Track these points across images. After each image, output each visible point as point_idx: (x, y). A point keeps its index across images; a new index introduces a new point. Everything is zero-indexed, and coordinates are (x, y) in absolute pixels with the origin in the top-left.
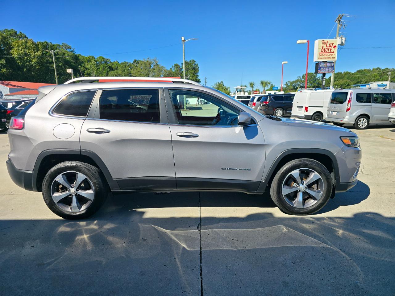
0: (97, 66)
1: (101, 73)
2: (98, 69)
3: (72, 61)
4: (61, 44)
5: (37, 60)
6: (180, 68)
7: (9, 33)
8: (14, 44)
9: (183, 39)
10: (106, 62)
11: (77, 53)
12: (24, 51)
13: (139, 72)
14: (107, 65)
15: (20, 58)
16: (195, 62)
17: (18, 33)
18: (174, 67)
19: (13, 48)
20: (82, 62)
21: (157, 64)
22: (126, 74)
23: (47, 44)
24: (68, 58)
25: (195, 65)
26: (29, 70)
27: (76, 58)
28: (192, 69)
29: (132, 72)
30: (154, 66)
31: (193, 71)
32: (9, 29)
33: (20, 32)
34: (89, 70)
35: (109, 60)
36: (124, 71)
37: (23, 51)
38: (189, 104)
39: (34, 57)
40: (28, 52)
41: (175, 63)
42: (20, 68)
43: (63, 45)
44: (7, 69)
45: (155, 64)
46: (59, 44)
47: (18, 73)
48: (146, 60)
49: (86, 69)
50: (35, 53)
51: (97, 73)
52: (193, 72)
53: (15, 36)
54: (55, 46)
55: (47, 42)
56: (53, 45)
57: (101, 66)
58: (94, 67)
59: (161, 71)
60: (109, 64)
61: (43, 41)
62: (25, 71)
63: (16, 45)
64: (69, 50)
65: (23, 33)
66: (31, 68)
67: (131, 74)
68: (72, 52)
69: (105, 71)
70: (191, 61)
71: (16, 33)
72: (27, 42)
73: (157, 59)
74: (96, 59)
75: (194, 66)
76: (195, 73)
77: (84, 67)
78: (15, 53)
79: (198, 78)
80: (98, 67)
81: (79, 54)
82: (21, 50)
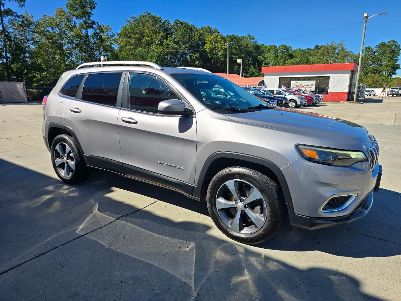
0: (275, 55)
1: (278, 62)
2: (276, 58)
3: (253, 51)
4: (246, 36)
5: (223, 53)
6: (372, 51)
7: (205, 30)
8: (208, 39)
9: (365, 15)
10: (287, 50)
11: (259, 43)
12: (215, 45)
13: (319, 58)
14: (288, 53)
15: (211, 51)
16: (396, 43)
17: (213, 29)
18: (364, 51)
19: (206, 43)
20: (263, 52)
21: (342, 48)
22: (304, 61)
23: (234, 36)
24: (251, 49)
25: (396, 46)
26: (216, 62)
27: (258, 48)
28: (390, 52)
29: (311, 59)
30: (339, 51)
31: (391, 54)
32: (206, 26)
33: (214, 28)
34: (267, 59)
35: (292, 48)
36: (302, 59)
37: (213, 45)
38: (374, 95)
39: (221, 50)
40: (217, 45)
41: (367, 46)
42: (209, 60)
43: (248, 36)
44: (199, 62)
45: (340, 48)
46: (245, 36)
47: (207, 65)
48: (330, 45)
49: (265, 58)
50: (222, 46)
51: (274, 62)
52: (390, 56)
53: (209, 32)
54: (241, 38)
55: (234, 35)
56: (239, 37)
57: (280, 55)
58: (273, 56)
59: (347, 56)
60: (290, 52)
61: (231, 35)
62: (213, 63)
63: (209, 40)
64: (252, 41)
65: (216, 29)
66: (217, 60)
67: (310, 61)
68: (254, 42)
69: (282, 60)
70: (390, 42)
71: (210, 29)
72: (217, 37)
73: (344, 43)
74: (278, 48)
75: (394, 48)
76: (394, 58)
77: (263, 57)
78: (208, 47)
79: (396, 63)
80: (277, 56)
81: (262, 44)
82: (212, 45)
